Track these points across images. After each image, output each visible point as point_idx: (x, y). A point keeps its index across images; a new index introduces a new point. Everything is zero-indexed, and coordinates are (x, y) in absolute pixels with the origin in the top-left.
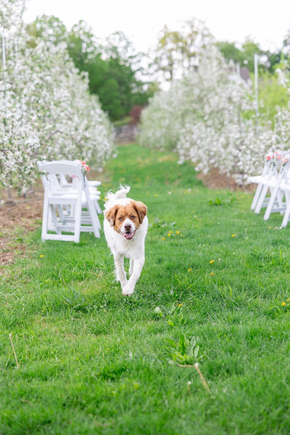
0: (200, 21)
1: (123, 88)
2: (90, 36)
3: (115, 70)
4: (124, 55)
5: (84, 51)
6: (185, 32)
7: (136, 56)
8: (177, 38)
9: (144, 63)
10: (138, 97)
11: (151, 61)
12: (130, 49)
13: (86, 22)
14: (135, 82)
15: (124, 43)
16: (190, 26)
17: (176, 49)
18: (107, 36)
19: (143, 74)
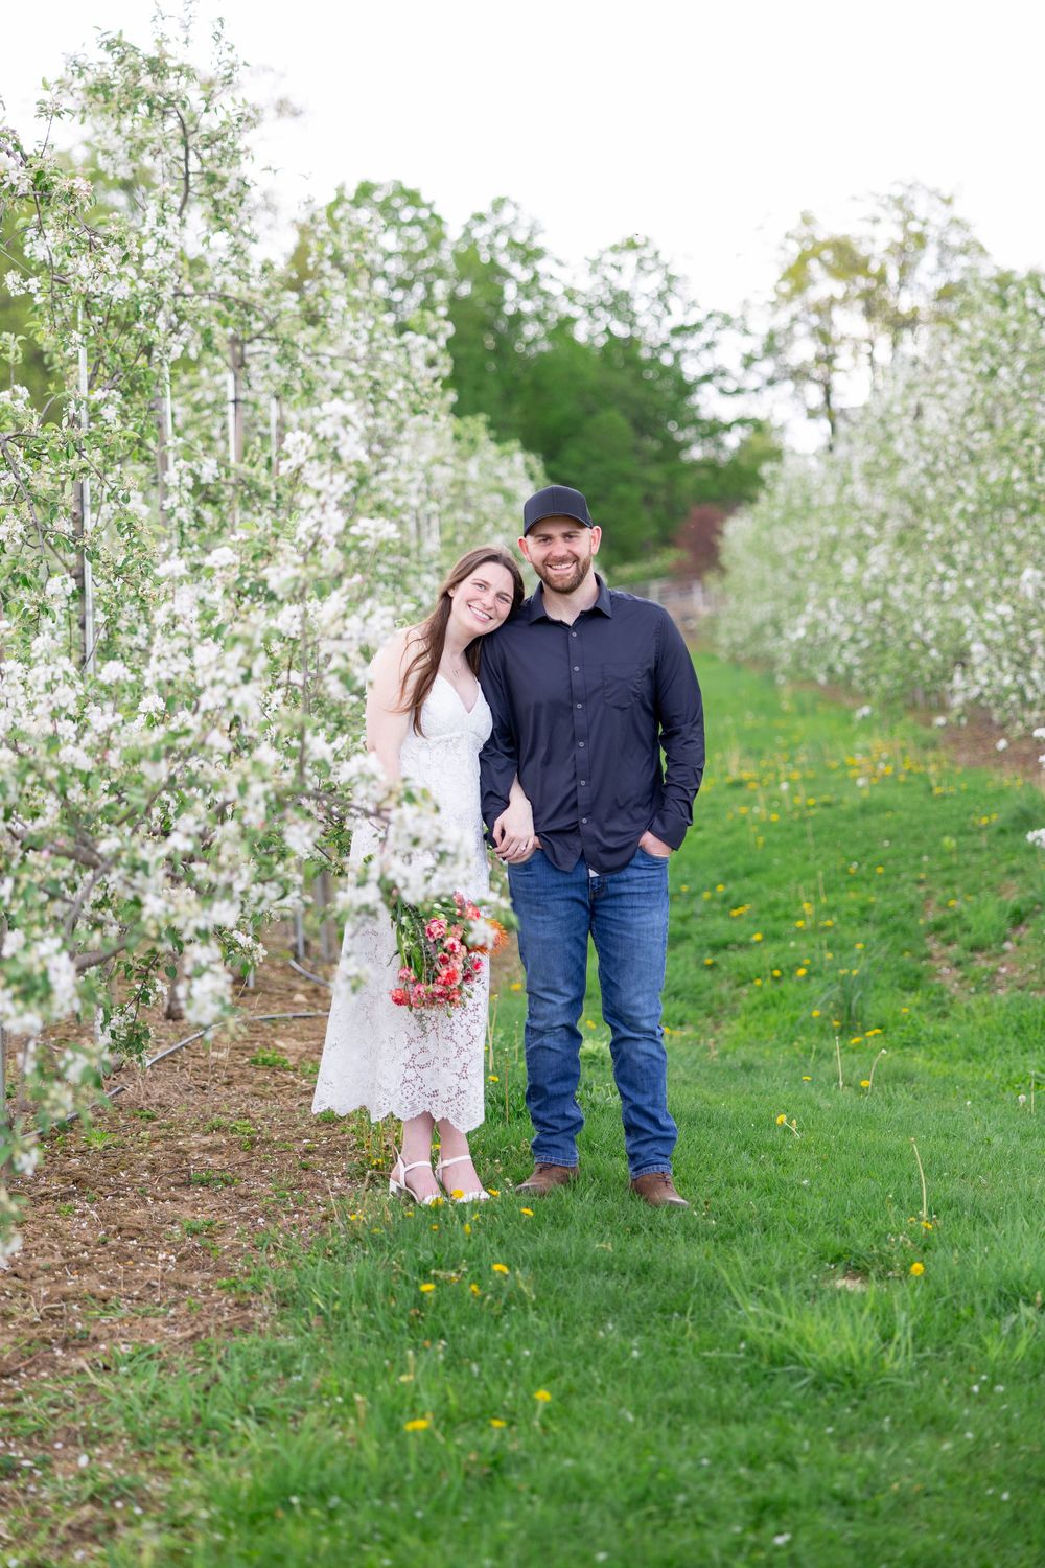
0: (935, 193)
1: (653, 445)
2: (528, 254)
3: (622, 380)
4: (652, 329)
5: (509, 309)
6: (877, 240)
7: (697, 327)
8: (846, 259)
9: (730, 351)
10: (705, 474)
11: (754, 345)
12: (674, 302)
13: (516, 206)
14: (697, 422)
15: (655, 282)
16: (898, 215)
17: (845, 301)
18: (594, 256)
19: (722, 391)
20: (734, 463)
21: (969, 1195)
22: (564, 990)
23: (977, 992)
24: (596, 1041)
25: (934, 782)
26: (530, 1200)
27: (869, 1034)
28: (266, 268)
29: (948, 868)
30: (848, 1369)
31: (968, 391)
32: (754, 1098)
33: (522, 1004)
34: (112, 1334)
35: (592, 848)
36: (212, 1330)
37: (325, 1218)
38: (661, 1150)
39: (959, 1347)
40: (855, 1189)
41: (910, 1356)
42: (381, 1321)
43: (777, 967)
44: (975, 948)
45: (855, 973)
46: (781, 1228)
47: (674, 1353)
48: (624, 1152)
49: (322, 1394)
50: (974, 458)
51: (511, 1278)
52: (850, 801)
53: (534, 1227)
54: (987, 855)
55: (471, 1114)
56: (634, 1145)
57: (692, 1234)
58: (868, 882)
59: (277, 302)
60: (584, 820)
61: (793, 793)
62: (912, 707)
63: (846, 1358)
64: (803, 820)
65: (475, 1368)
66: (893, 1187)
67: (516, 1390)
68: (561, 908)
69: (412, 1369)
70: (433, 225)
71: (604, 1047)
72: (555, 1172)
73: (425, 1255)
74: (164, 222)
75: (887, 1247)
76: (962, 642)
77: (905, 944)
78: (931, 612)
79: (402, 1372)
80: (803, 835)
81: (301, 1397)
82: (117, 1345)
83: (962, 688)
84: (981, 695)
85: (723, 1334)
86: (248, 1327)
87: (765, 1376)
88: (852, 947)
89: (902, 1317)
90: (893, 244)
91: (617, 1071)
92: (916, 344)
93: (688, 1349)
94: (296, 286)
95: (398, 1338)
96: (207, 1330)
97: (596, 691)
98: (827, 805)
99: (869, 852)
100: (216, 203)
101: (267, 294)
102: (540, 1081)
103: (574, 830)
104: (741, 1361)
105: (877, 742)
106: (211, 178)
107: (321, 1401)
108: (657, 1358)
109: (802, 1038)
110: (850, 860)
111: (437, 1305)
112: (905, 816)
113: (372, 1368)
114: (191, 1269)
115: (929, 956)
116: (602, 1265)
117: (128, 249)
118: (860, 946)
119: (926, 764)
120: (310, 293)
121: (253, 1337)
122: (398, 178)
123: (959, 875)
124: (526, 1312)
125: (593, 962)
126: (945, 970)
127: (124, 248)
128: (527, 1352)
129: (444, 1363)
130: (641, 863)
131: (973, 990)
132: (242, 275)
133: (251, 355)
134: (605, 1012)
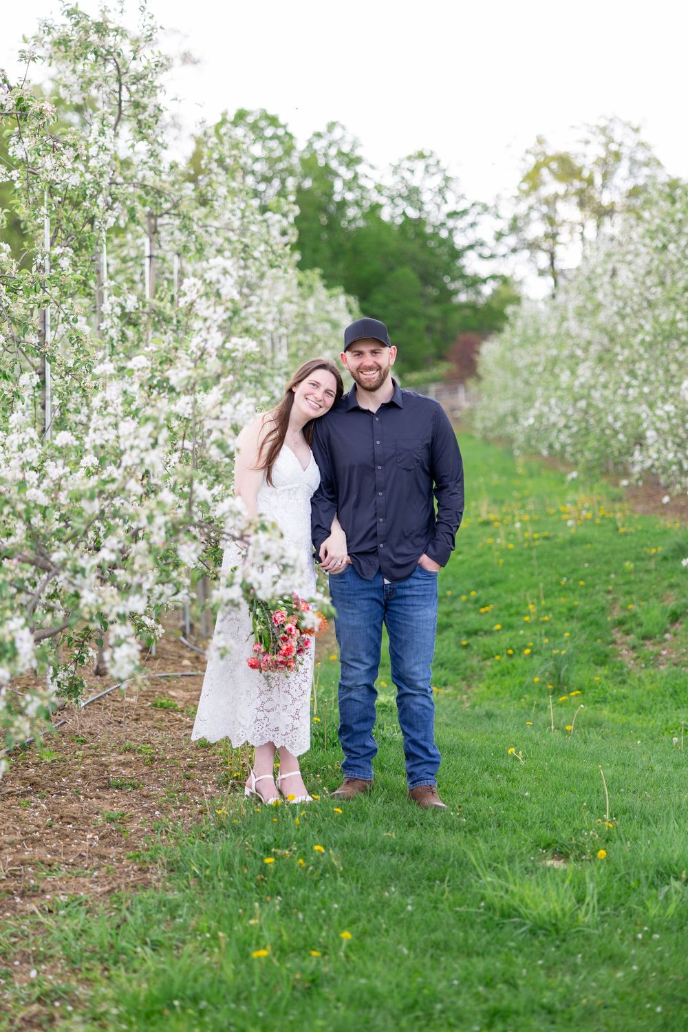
0: (627, 124)
1: (433, 292)
2: (351, 161)
3: (413, 247)
4: (434, 213)
5: (337, 198)
6: (588, 156)
7: (465, 212)
8: (567, 168)
9: (486, 229)
10: (468, 312)
11: (503, 225)
12: (449, 195)
13: (343, 128)
14: (463, 277)
15: (436, 181)
16: (603, 139)
17: (566, 196)
18: (396, 163)
19: (481, 256)
20: (488, 306)
21: (638, 804)
22: (366, 660)
23: (646, 667)
24: (387, 695)
25: (619, 524)
26: (340, 802)
27: (573, 694)
28: (173, 167)
29: (628, 583)
30: (553, 921)
31: (648, 259)
32: (493, 736)
33: (337, 669)
34: (54, 888)
35: (386, 564)
36: (123, 887)
37: (201, 812)
38: (430, 770)
39: (630, 908)
40: (561, 799)
41: (596, 913)
42: (237, 882)
43: (511, 648)
44: (646, 637)
45: (563, 652)
46: (510, 825)
47: (436, 908)
48: (404, 771)
49: (196, 931)
50: (651, 305)
51: (326, 855)
52: (562, 536)
53: (342, 822)
54: (654, 574)
55: (301, 743)
56: (411, 766)
57: (450, 827)
58: (574, 592)
59: (180, 190)
60: (381, 546)
61: (524, 529)
62: (605, 473)
63: (552, 914)
64: (530, 548)
65: (300, 916)
66: (586, 798)
67: (328, 931)
68: (365, 605)
69: (258, 915)
70: (287, 139)
71: (392, 699)
72: (358, 784)
73: (268, 839)
74: (104, 134)
75: (581, 839)
76: (641, 429)
77: (598, 633)
78: (619, 409)
79: (251, 917)
80: (530, 558)
81: (182, 933)
82: (58, 895)
83: (640, 461)
84: (653, 466)
85: (469, 896)
86: (147, 885)
87: (498, 925)
88: (562, 635)
89: (591, 886)
90: (599, 158)
91: (400, 716)
92: (612, 227)
93: (445, 906)
94: (193, 179)
95: (249, 895)
96: (119, 887)
97: (391, 458)
98: (546, 538)
99: (573, 571)
100: (139, 122)
101: (173, 184)
102: (349, 722)
103: (374, 552)
104: (481, 914)
105: (581, 497)
106: (137, 105)
107: (195, 936)
108: (425, 911)
109: (527, 696)
110: (562, 576)
111: (276, 873)
112: (600, 547)
113: (231, 915)
114: (109, 845)
115: (614, 642)
116: (388, 847)
117: (79, 151)
118: (567, 634)
119: (615, 512)
120: (202, 184)
121: (150, 892)
122: (263, 107)
123: (635, 588)
124: (336, 878)
125: (385, 642)
126: (624, 652)
127: (76, 150)
128: (336, 906)
129: (280, 912)
130: (419, 575)
131: (643, 665)
132: (157, 172)
133: (162, 225)
134: (393, 676)
